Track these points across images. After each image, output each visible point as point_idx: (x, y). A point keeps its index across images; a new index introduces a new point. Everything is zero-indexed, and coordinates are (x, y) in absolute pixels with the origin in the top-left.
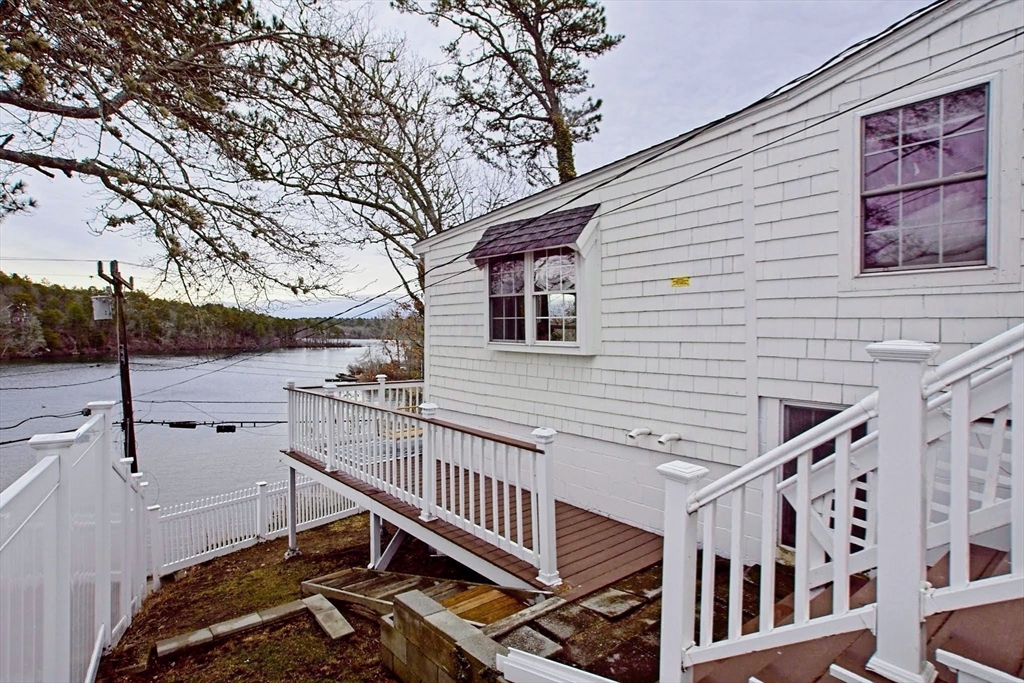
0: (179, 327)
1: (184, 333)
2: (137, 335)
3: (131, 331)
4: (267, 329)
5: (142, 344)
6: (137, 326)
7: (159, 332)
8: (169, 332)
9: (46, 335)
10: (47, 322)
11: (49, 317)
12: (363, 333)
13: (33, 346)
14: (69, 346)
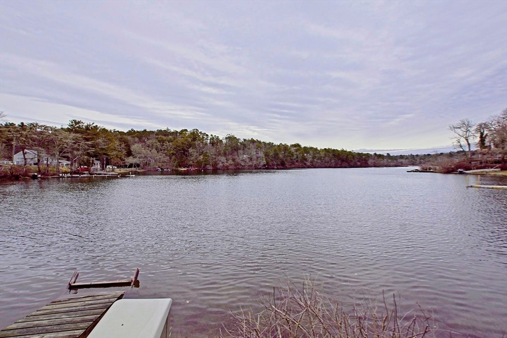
0: (314, 158)
1: (315, 160)
2: (297, 161)
3: (295, 159)
4: (353, 158)
5: (299, 165)
6: (297, 157)
7: (306, 160)
8: (310, 159)
9: (266, 159)
10: (266, 155)
11: (267, 152)
12: (403, 163)
13: (262, 164)
14: (273, 165)
